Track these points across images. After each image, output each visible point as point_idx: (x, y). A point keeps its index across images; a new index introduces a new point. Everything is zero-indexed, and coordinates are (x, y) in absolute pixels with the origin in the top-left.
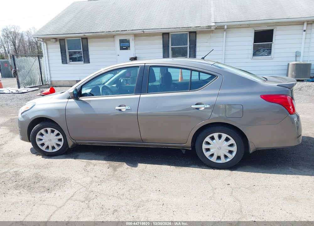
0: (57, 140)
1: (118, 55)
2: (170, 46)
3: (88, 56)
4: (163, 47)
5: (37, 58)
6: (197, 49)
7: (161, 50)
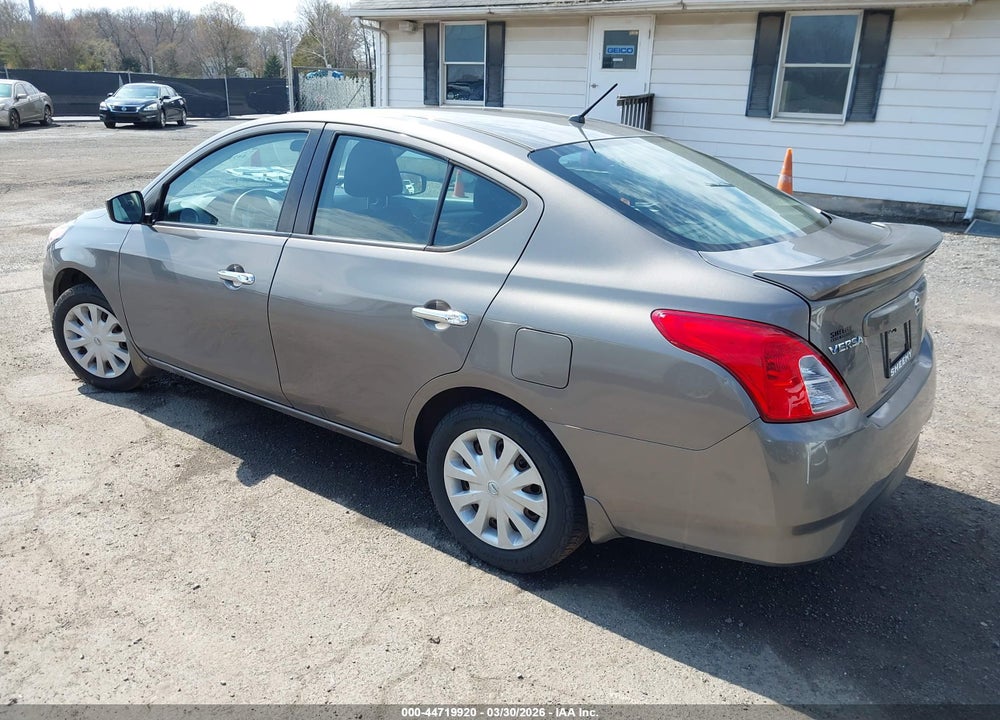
0: (117, 345)
1: (594, 86)
2: (782, 64)
3: (499, 82)
4: (755, 64)
5: (368, 80)
6: (889, 81)
7: (745, 77)
